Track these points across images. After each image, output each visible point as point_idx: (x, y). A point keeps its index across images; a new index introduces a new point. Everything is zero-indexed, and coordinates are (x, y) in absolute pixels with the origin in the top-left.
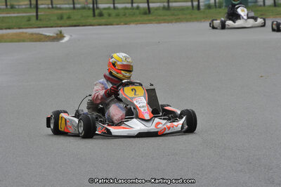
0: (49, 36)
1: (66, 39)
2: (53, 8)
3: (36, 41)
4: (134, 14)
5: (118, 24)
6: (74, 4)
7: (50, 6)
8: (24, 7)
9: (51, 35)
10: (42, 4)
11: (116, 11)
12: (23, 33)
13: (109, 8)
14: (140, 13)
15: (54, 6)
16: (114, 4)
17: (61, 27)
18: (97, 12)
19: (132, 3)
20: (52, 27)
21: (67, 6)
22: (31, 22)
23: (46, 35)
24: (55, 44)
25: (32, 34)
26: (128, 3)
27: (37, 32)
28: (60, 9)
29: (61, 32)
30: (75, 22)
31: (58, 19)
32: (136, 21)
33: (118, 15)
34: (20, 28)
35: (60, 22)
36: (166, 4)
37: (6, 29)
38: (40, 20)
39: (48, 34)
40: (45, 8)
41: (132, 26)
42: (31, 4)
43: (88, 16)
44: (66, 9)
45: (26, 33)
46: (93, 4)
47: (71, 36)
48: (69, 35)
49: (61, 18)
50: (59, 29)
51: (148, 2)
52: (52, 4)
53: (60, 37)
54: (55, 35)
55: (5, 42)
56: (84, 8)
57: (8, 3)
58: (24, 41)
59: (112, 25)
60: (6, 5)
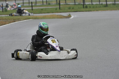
0: (65, 16)
1: (72, 17)
2: (66, 4)
3: (59, 18)
4: (100, 7)
5: (94, 11)
6: (75, 2)
7: (65, 4)
8: (54, 4)
10: (62, 3)
11: (93, 6)
12: (54, 15)
13: (90, 4)
14: (103, 6)
15: (67, 3)
16: (92, 2)
17: (70, 12)
18: (85, 6)
19: (100, 2)
20: (66, 12)
21: (72, 3)
22: (57, 10)
23: (63, 16)
24: (67, 19)
25: (58, 15)
26: (98, 2)
28: (69, 5)
29: (70, 14)
30: (76, 10)
31: (68, 9)
33: (93, 7)
34: (53, 13)
36: (114, 2)
37: (47, 13)
38: (61, 9)
40: (63, 4)
41: (100, 11)
42: (57, 3)
43: (81, 8)
44: (72, 5)
46: (83, 2)
47: (74, 16)
49: (70, 8)
51: (106, 2)
52: (66, 3)
53: (69, 16)
56: (79, 4)
57: (48, 2)
58: (54, 18)
59: (91, 11)
60: (47, 3)
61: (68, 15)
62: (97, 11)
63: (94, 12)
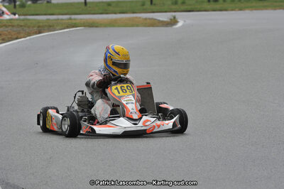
0: (162, 22)
1: (180, 24)
3: (149, 26)
5: (232, 10)
9: (165, 20)
12: (136, 17)
17: (175, 12)
20: (166, 12)
22: (145, 7)
23: (159, 20)
24: (168, 29)
25: (146, 19)
27: (151, 17)
29: (175, 18)
30: (189, 8)
31: (172, 4)
32: (251, 7)
34: (134, 13)
35: (174, 7)
37: (120, 13)
38: (155, 5)
39: (161, 19)
41: (247, 11)
45: (140, 18)
47: (185, 21)
48: (184, 20)
49: (176, 3)
50: (174, 14)
53: (173, 22)
54: (169, 20)
55: (119, 26)
58: (137, 26)
59: (226, 10)
61: (171, 19)
62: (241, 10)
63: (233, 12)
